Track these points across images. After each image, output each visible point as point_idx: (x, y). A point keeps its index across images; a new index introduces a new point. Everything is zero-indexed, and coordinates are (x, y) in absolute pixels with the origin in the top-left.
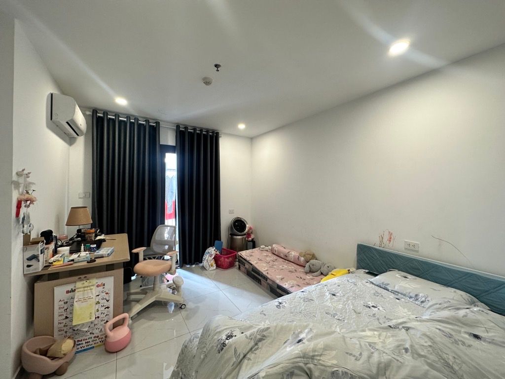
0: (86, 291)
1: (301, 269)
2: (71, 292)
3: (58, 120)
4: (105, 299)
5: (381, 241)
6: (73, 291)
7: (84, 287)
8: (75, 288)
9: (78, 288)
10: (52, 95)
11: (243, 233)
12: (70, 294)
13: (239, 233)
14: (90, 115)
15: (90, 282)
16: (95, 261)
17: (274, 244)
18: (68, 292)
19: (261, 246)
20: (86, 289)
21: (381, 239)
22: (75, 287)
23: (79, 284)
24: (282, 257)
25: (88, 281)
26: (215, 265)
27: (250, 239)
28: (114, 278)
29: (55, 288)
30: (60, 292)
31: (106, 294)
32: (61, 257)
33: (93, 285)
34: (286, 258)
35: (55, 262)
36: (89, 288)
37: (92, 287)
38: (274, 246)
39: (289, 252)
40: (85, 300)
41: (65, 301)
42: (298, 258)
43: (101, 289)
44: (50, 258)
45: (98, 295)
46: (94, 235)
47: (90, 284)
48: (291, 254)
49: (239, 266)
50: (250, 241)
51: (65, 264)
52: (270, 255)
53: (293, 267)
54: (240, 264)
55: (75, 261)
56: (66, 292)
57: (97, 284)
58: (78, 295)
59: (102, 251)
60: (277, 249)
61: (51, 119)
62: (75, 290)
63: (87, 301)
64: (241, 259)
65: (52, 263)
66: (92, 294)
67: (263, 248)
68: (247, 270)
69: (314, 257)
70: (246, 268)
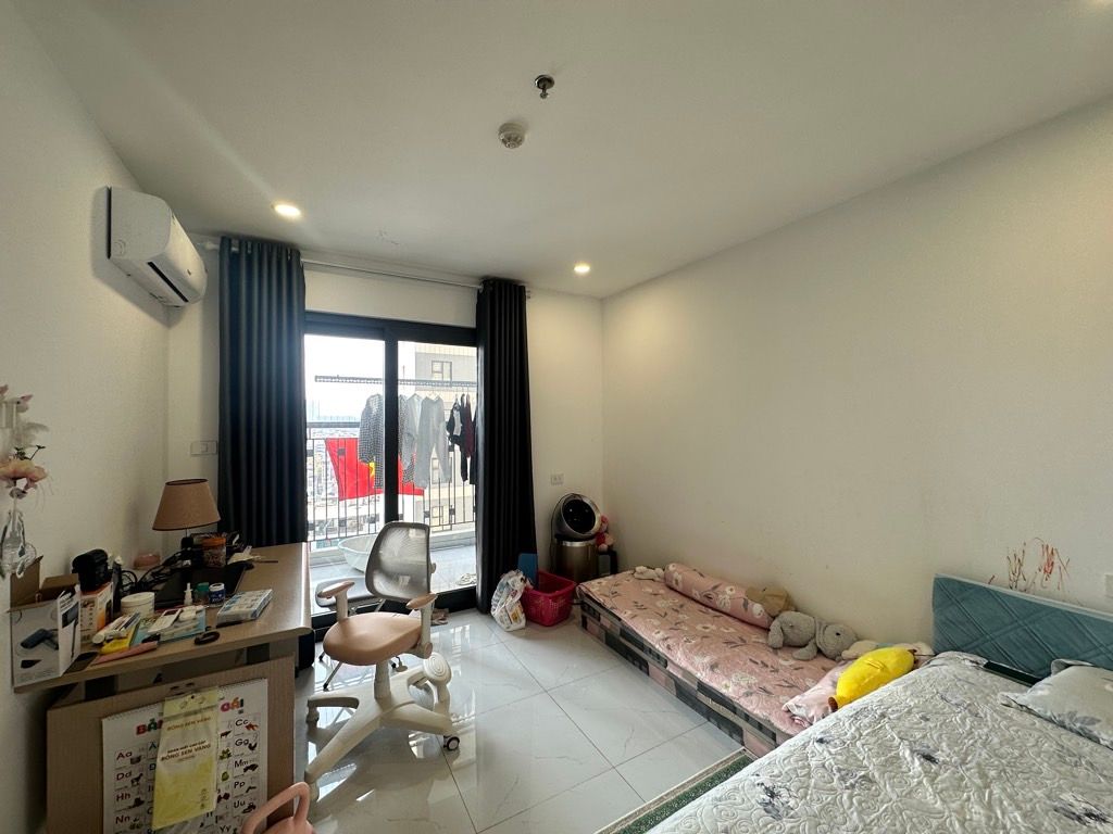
0: (191, 727)
1: (755, 636)
2: (149, 729)
3: (125, 257)
4: (246, 743)
5: (1017, 572)
6: (156, 725)
7: (188, 714)
8: (161, 718)
9: (169, 719)
10: (109, 192)
11: (586, 535)
12: (149, 736)
13: (579, 535)
14: (214, 250)
15: (204, 699)
16: (216, 636)
17: (672, 562)
18: (141, 730)
19: (638, 569)
20: (191, 718)
21: (1014, 564)
22: (161, 714)
23: (173, 707)
24: (698, 598)
25: (198, 696)
26: (522, 616)
27: (604, 547)
28: (269, 683)
29: (105, 721)
30: (120, 731)
31: (247, 727)
32: (126, 626)
33: (210, 708)
34: (707, 604)
35: (108, 641)
36: (199, 716)
37: (208, 714)
38: (671, 568)
39: (716, 587)
40: (187, 753)
41: (134, 755)
42: (745, 605)
43: (233, 714)
44: (98, 631)
45: (226, 734)
46: (224, 550)
47: (204, 705)
48: (724, 593)
49: (584, 618)
50: (603, 553)
51: (134, 650)
52: (662, 591)
53: (733, 629)
54: (586, 614)
55: (162, 639)
56: (135, 731)
57: (222, 702)
58: (168, 739)
59: (239, 602)
60: (680, 577)
61: (109, 255)
62: (161, 722)
63: (193, 757)
64: (587, 600)
65: (101, 645)
66: (208, 732)
67: (642, 573)
68: (607, 634)
69: (790, 604)
70: (602, 626)
